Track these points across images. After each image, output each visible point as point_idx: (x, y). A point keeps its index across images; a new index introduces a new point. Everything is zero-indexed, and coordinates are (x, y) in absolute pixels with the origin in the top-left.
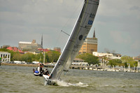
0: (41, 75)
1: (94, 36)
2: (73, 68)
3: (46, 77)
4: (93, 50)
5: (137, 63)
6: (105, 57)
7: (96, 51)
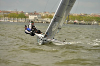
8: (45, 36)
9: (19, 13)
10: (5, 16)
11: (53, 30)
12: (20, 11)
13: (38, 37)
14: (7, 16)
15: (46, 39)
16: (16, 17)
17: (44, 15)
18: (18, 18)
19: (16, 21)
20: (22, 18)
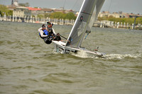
5: (11, 12)
8: (68, 44)
9: (67, 12)
10: (46, 16)
11: (79, 33)
12: (67, 10)
13: (57, 45)
14: (49, 16)
15: (69, 47)
16: (61, 18)
17: (101, 16)
18: (64, 19)
19: (61, 23)
20: (70, 19)
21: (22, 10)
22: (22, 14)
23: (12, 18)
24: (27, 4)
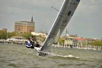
0: (32, 47)
1: (32, 20)
2: (18, 43)
3: (38, 49)
4: (31, 31)
5: (64, 41)
6: (40, 36)
7: (34, 31)
21: (71, 39)
22: (71, 43)
23: (63, 45)
24: (76, 35)
